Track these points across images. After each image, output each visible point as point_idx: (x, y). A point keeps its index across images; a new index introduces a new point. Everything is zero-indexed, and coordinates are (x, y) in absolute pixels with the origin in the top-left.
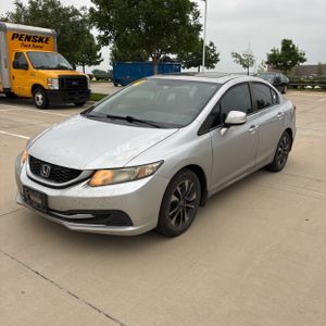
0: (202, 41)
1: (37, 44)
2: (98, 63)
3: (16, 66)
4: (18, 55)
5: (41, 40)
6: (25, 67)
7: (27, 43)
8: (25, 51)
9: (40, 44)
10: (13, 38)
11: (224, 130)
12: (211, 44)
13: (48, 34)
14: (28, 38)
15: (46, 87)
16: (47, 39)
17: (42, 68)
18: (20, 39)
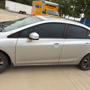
1: (52, 8)
3: (43, 12)
5: (54, 7)
6: (45, 13)
10: (46, 5)
14: (50, 6)
16: (56, 7)
18: (48, 6)
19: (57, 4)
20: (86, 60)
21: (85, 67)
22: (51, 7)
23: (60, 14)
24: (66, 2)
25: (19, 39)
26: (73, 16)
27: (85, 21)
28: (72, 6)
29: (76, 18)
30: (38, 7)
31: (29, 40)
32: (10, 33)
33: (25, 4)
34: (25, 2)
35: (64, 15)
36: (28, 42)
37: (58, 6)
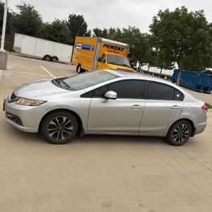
4: (104, 55)
5: (119, 49)
6: (104, 62)
7: (111, 50)
8: (107, 53)
9: (118, 51)
14: (112, 47)
16: (123, 49)
17: (112, 63)
18: (107, 47)
19: (125, 45)
20: (176, 130)
21: (175, 140)
22: (113, 50)
23: (131, 62)
24: (142, 41)
25: (93, 99)
26: (157, 66)
27: (179, 76)
28: (154, 49)
29: (163, 70)
30: (88, 49)
31: (104, 100)
32: (83, 92)
33: (56, 41)
34: (56, 36)
35: (138, 64)
36: (103, 102)
37: (127, 47)
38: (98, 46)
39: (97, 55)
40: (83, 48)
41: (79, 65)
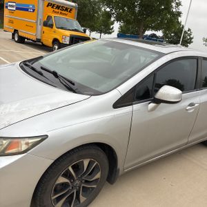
0: (183, 27)
1: (63, 12)
2: (110, 33)
3: (45, 24)
4: (49, 18)
5: (67, 9)
6: (51, 26)
7: (57, 10)
8: (53, 15)
9: (66, 12)
10: (48, 6)
11: (152, 105)
12: (189, 30)
13: (72, 6)
14: (58, 7)
15: (61, 42)
16: (71, 10)
17: (62, 28)
18: (52, 7)
19: (73, 4)
22: (60, 11)
30: (27, 10)
37: (75, 7)
38: (41, 6)
39: (40, 17)
40: (17, 9)
41: (16, 31)
